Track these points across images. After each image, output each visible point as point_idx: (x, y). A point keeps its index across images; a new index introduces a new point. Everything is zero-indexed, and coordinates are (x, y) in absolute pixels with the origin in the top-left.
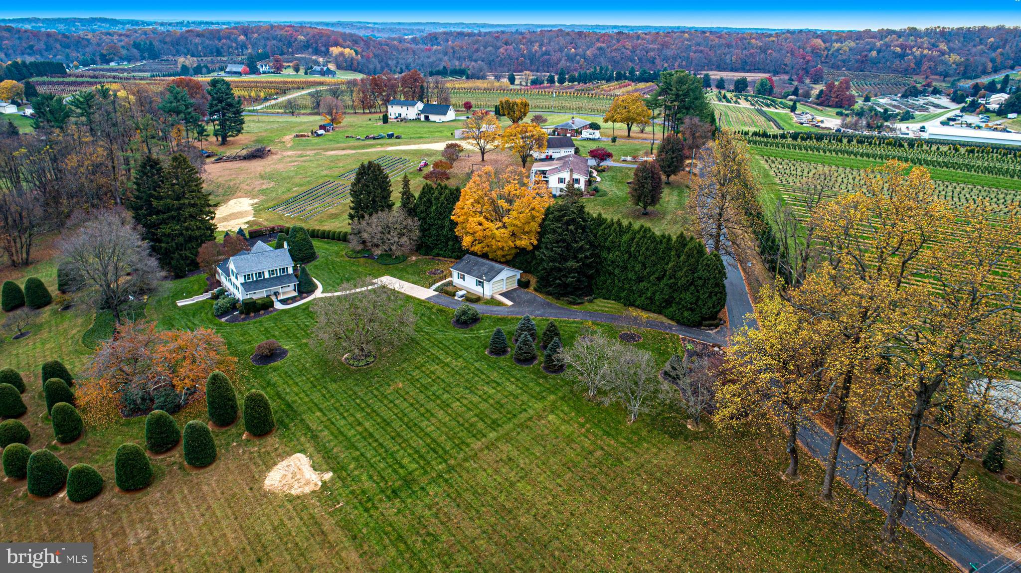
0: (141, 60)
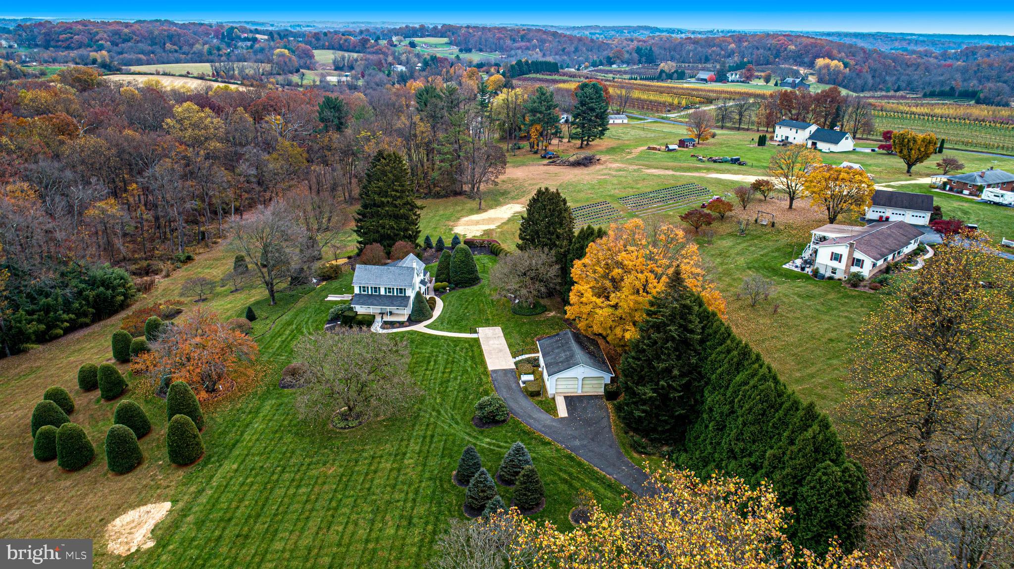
0: (638, 64)
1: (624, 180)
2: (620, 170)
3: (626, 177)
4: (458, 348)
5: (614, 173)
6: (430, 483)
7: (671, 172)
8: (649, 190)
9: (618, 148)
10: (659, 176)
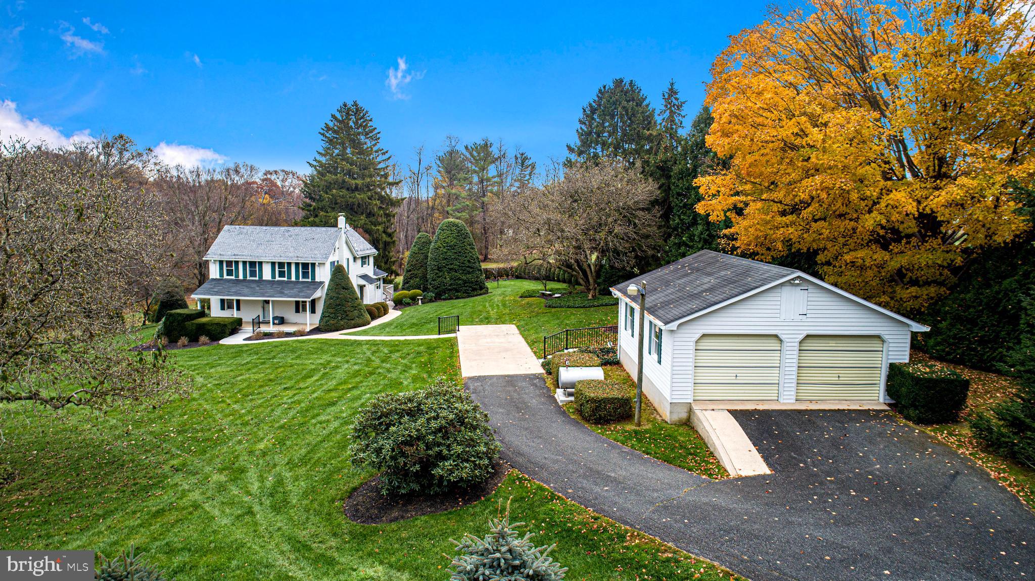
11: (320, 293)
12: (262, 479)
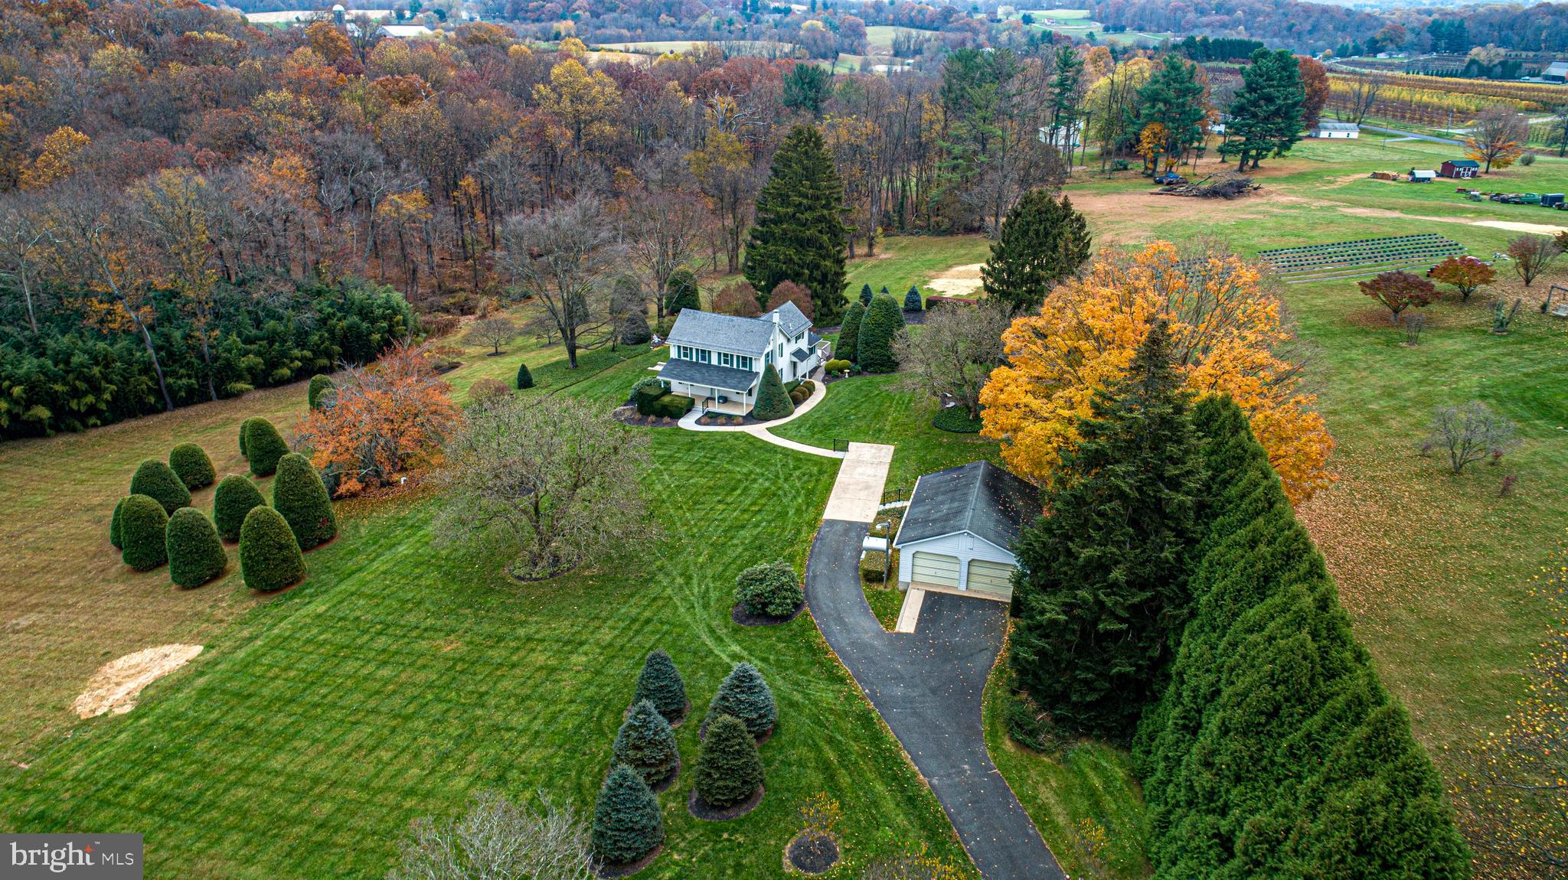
0: (1429, 53)
1: (1290, 222)
2: (1292, 207)
3: (1295, 218)
4: (797, 473)
5: (1276, 210)
6: (584, 709)
7: (1396, 214)
8: (1330, 241)
9: (1311, 173)
10: (1366, 219)
11: (756, 383)
12: (699, 586)
